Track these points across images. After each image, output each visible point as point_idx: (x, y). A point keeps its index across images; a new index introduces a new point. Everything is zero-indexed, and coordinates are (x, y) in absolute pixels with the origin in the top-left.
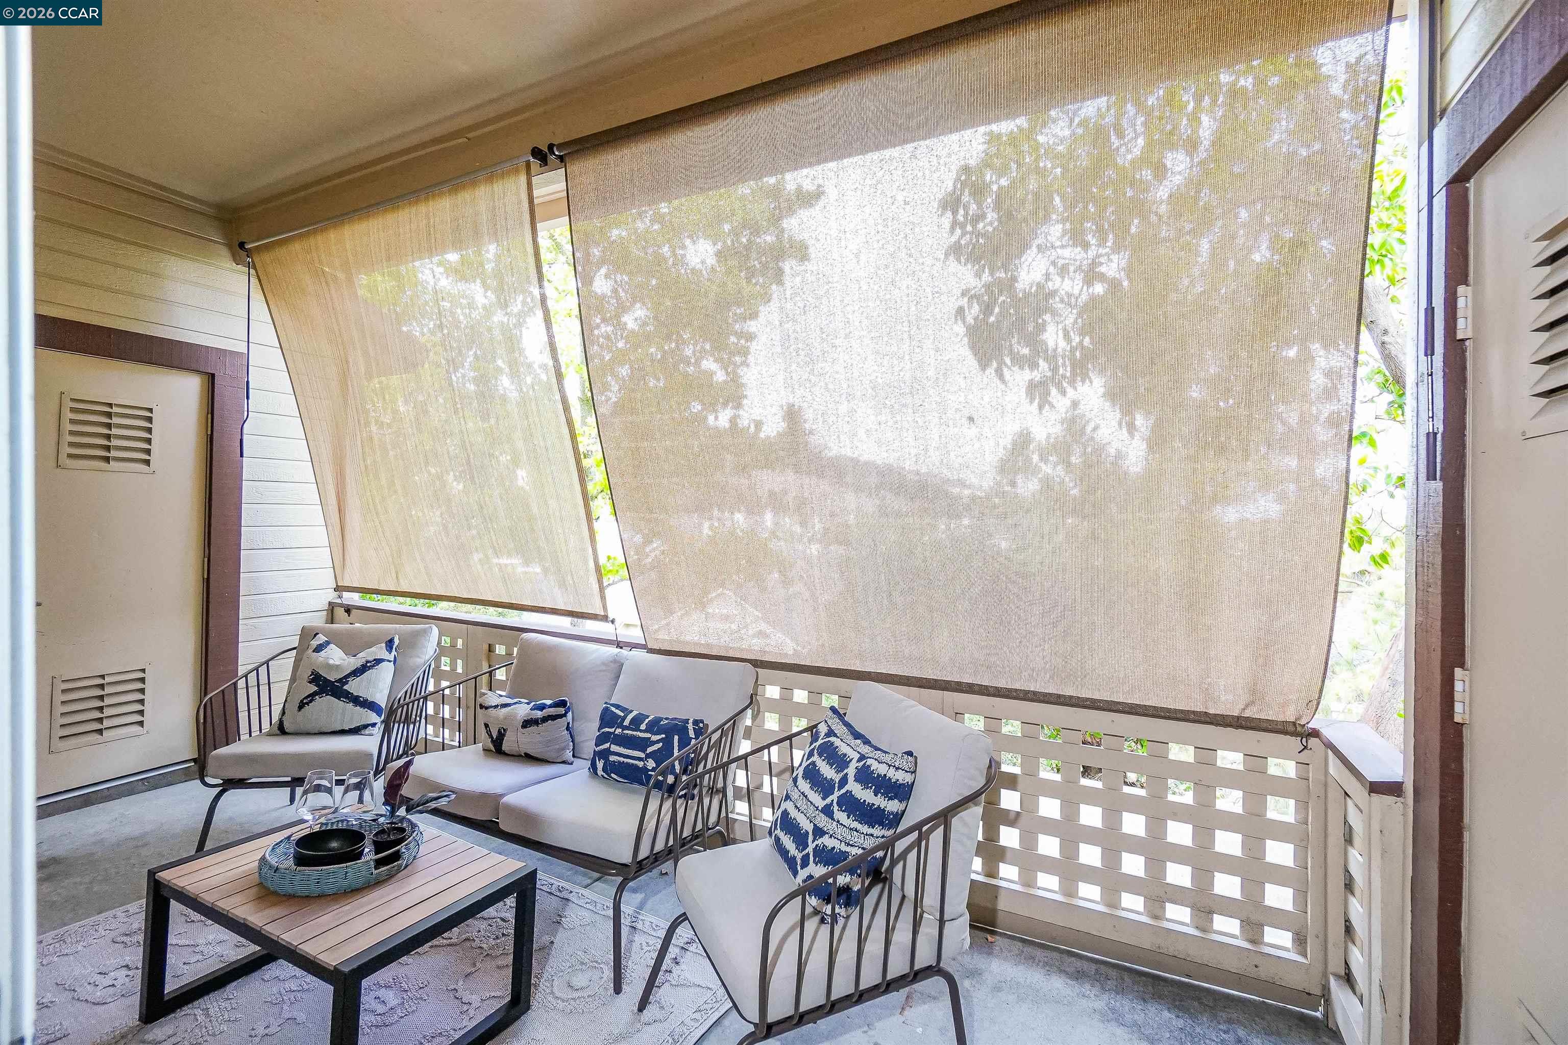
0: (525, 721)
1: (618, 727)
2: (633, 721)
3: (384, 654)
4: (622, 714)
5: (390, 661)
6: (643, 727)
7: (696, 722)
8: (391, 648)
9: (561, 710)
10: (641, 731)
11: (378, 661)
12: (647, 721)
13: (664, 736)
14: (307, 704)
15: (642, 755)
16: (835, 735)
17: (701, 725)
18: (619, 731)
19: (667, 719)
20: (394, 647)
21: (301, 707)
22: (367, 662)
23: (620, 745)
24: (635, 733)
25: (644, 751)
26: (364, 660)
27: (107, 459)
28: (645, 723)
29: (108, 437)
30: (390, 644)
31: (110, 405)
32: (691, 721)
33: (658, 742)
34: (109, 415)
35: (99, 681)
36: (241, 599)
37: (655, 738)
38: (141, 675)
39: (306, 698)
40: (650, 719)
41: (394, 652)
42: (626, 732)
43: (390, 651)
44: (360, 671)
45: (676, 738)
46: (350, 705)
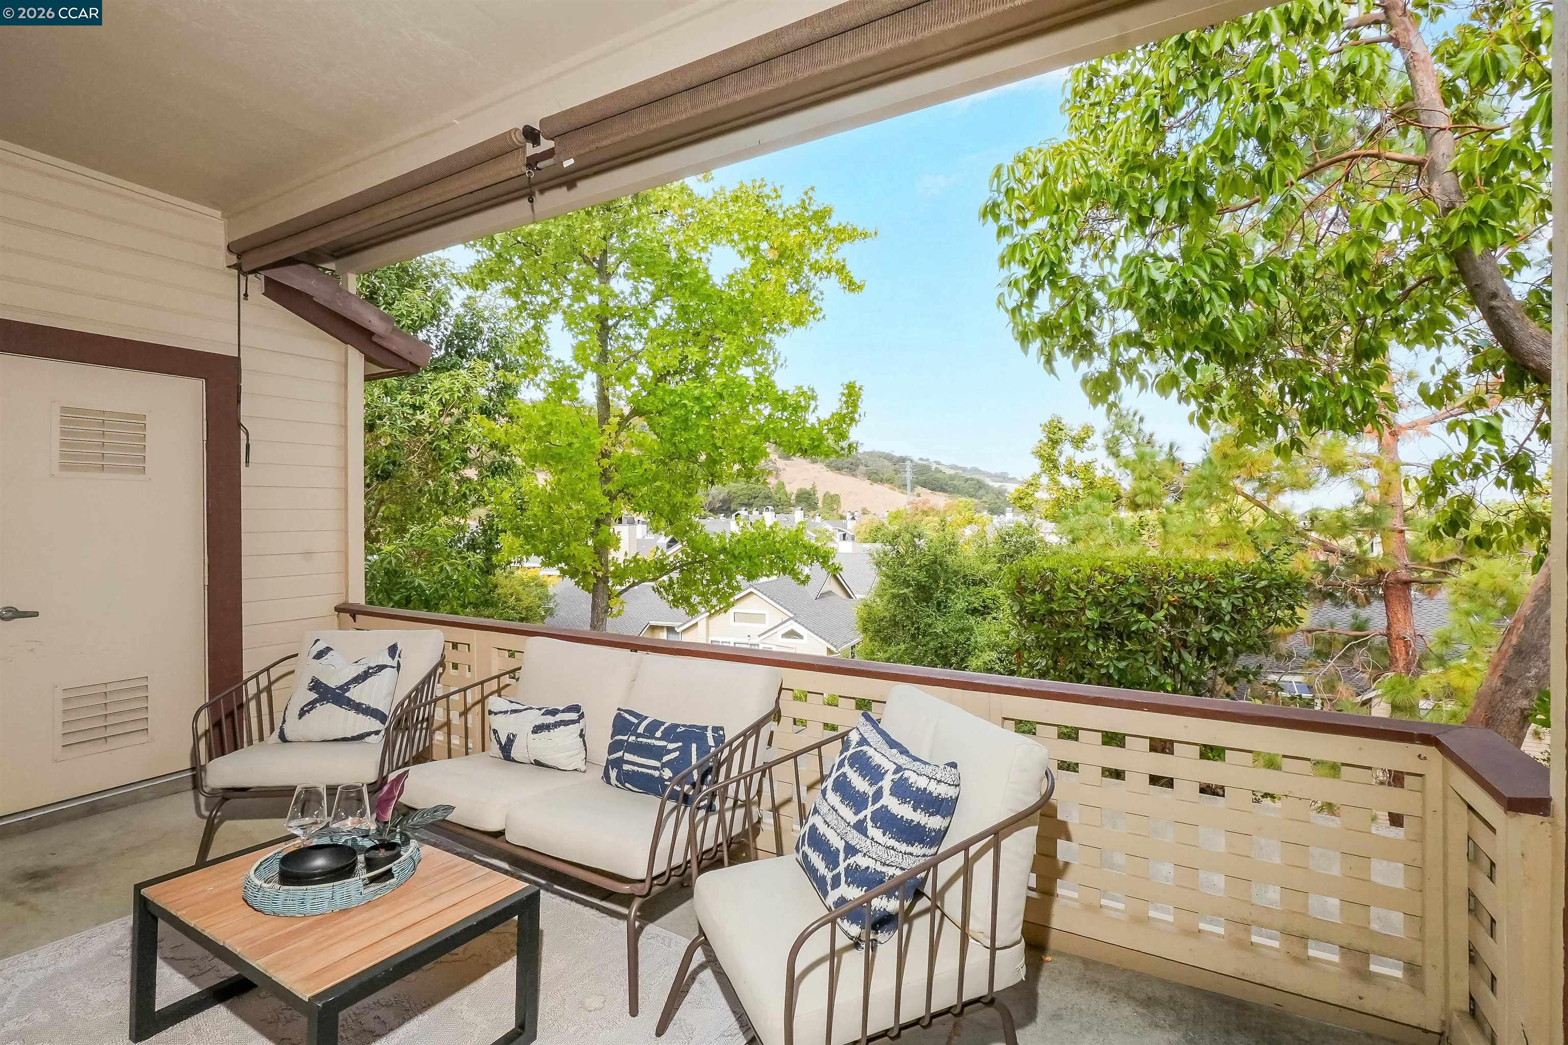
0: (536, 727)
1: (632, 735)
2: (648, 728)
3: (387, 660)
4: (636, 721)
5: (393, 667)
6: (658, 734)
7: (715, 729)
8: (394, 653)
9: (575, 715)
10: (657, 739)
11: (381, 668)
12: (663, 728)
13: (680, 744)
14: (308, 711)
15: (658, 764)
16: (869, 744)
17: (721, 732)
18: (632, 738)
19: (684, 725)
20: (398, 652)
21: (302, 713)
22: (370, 668)
23: (634, 754)
24: (649, 741)
25: (660, 760)
26: (366, 667)
27: (101, 468)
28: (660, 731)
29: (102, 445)
30: (394, 650)
31: (103, 413)
32: (710, 728)
33: (674, 750)
34: (102, 423)
35: (105, 689)
36: (243, 605)
37: (671, 746)
38: (144, 683)
39: (306, 705)
40: (665, 726)
42: (640, 739)
43: (393, 658)
44: (360, 679)
45: (694, 746)
46: (352, 713)
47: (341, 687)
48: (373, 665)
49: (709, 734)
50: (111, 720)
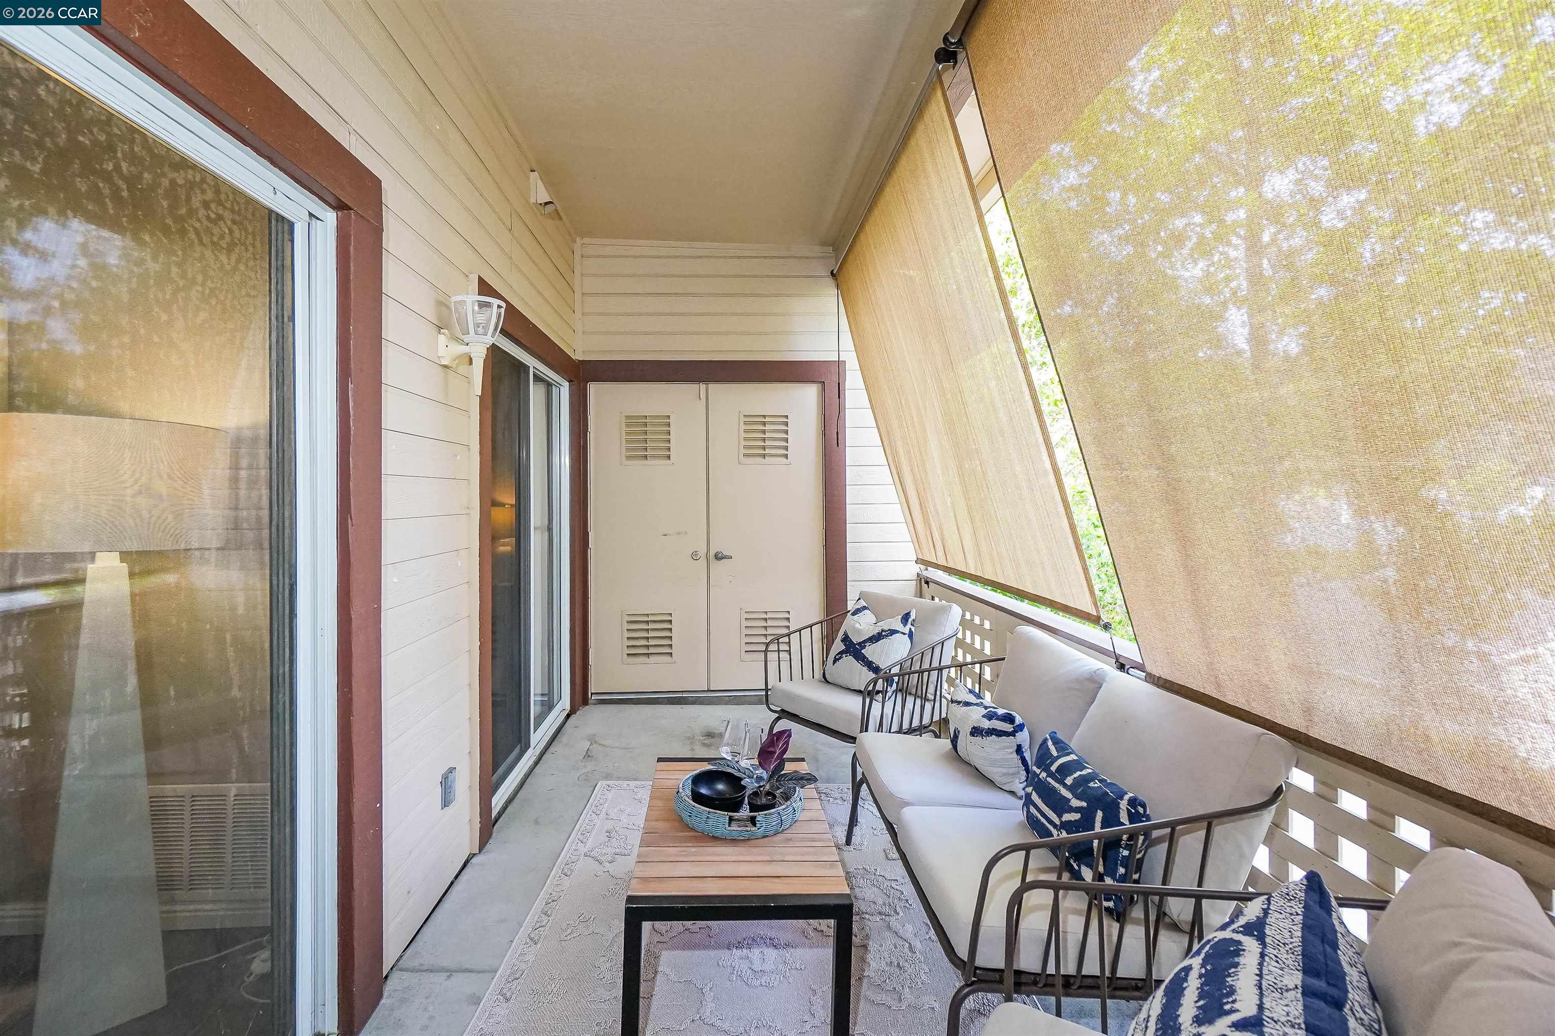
0: (974, 728)
1: (1044, 770)
2: (1061, 768)
3: (899, 626)
4: (1055, 753)
5: (904, 634)
6: (1069, 781)
7: (1133, 802)
8: (907, 621)
9: (1008, 727)
10: (1065, 785)
11: (893, 632)
12: (1078, 773)
13: (1084, 804)
14: (838, 659)
15: (1057, 821)
16: (1261, 938)
17: (1141, 810)
18: (1044, 775)
19: (1101, 781)
20: (910, 620)
21: (834, 662)
22: (883, 631)
23: (1040, 797)
24: (1057, 785)
25: (1060, 816)
26: (880, 629)
27: (764, 456)
28: (1072, 777)
29: (764, 440)
30: (905, 618)
31: (764, 416)
32: (1126, 797)
33: (1077, 810)
34: (764, 424)
35: (764, 616)
36: (848, 564)
37: (1075, 803)
38: (787, 616)
39: (838, 654)
40: (1084, 772)
41: (909, 626)
42: (1049, 780)
43: (905, 624)
44: (876, 638)
45: (1100, 814)
46: (865, 669)
47: (859, 644)
48: (886, 628)
49: (1123, 804)
50: (770, 623)
